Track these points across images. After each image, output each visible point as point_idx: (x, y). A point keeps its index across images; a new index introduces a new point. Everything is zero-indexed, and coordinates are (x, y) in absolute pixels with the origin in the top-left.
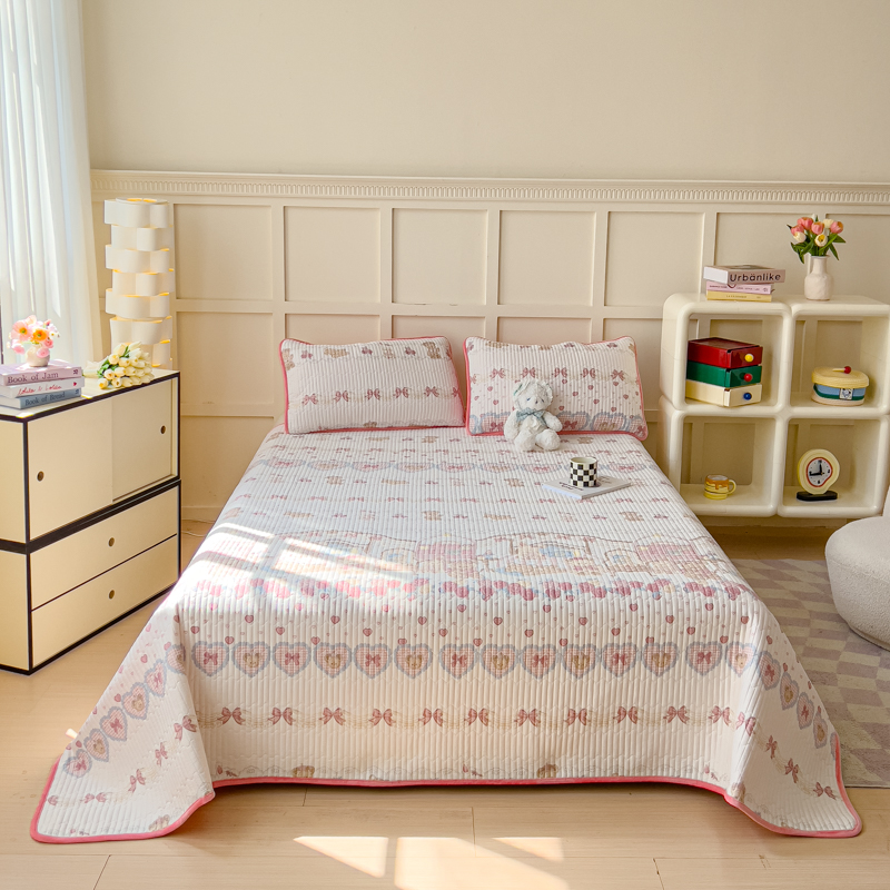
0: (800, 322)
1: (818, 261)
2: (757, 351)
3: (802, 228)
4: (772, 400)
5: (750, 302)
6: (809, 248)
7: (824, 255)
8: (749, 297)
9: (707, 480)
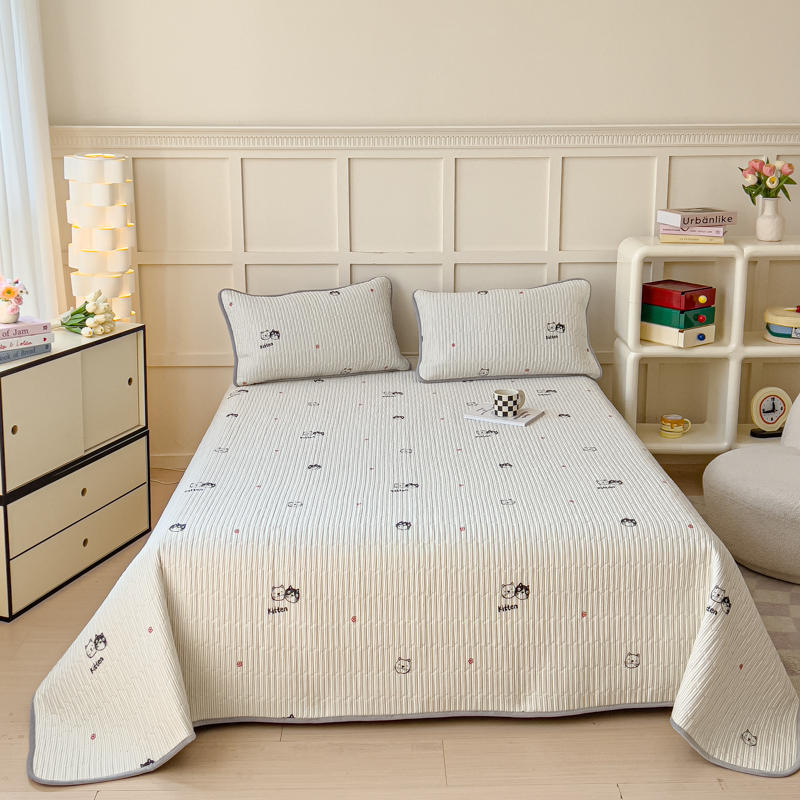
0: (752, 262)
1: (769, 203)
2: (710, 292)
3: (753, 170)
4: (725, 340)
5: (704, 245)
6: (761, 189)
7: (776, 196)
8: (702, 240)
9: (662, 419)
